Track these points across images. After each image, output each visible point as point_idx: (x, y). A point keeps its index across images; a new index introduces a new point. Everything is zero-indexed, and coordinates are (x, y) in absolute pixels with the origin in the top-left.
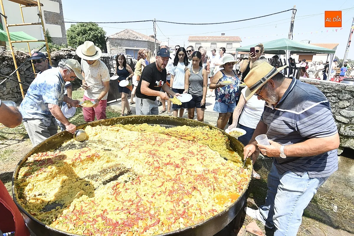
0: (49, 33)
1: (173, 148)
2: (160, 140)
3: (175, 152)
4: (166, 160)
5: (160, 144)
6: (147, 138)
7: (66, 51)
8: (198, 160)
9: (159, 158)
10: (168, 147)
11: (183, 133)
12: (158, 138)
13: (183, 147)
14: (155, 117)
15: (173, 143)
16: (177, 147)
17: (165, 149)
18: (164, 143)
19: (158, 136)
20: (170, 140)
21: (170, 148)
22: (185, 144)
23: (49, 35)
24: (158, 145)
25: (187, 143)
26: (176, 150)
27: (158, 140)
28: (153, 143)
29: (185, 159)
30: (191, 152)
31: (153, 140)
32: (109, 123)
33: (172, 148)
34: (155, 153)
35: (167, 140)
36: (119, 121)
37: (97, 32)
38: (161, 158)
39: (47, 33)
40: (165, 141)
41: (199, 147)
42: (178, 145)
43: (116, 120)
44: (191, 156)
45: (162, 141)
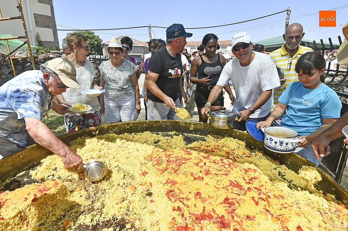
0: (39, 37)
1: (200, 175)
2: (174, 159)
3: (207, 184)
4: (195, 205)
5: (176, 168)
6: (154, 157)
7: (56, 54)
8: (257, 203)
9: (182, 200)
10: (192, 174)
11: (208, 146)
12: (172, 156)
13: (217, 172)
14: (161, 122)
15: (197, 164)
16: (207, 173)
17: (187, 179)
18: (183, 165)
19: (170, 153)
20: (190, 160)
21: (196, 177)
22: (218, 166)
23: (39, 39)
24: (173, 171)
25: (221, 164)
26: (207, 179)
27: (171, 159)
28: (164, 165)
29: (230, 201)
30: (235, 183)
31: (163, 160)
32: (97, 132)
33: (199, 177)
34: (172, 189)
35: (185, 159)
36: (112, 130)
37: (93, 40)
38: (185, 202)
39: (37, 37)
40: (184, 161)
41: (243, 171)
42: (207, 168)
43: (107, 128)
44: (238, 192)
45: (178, 161)
